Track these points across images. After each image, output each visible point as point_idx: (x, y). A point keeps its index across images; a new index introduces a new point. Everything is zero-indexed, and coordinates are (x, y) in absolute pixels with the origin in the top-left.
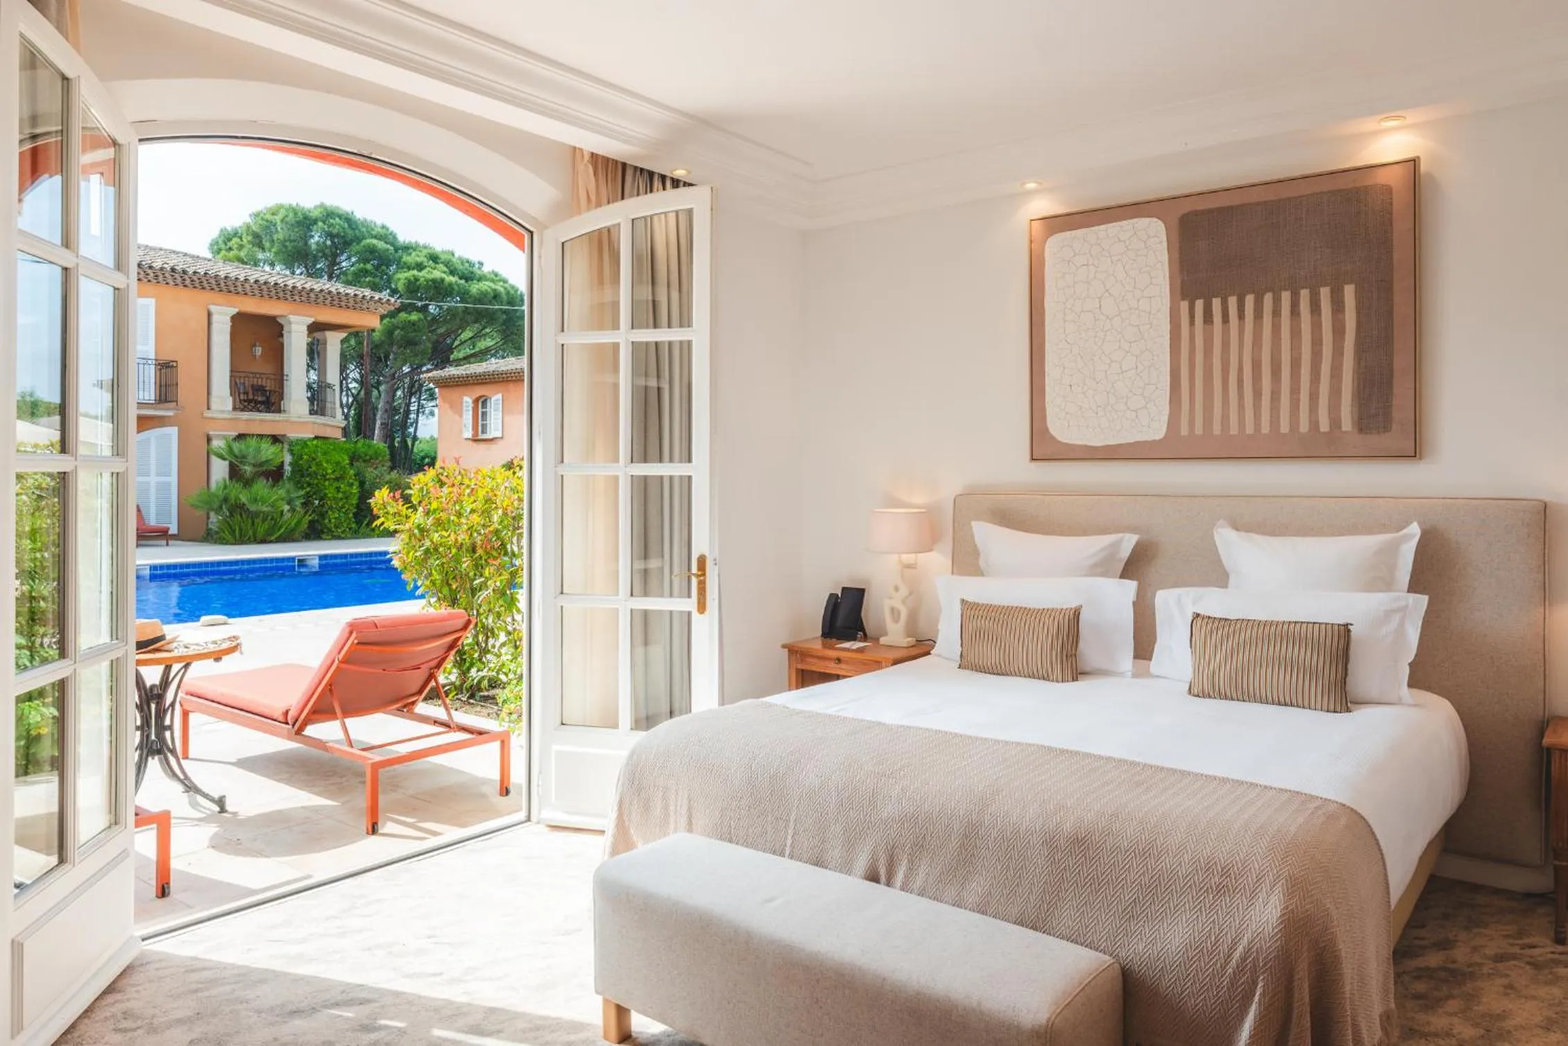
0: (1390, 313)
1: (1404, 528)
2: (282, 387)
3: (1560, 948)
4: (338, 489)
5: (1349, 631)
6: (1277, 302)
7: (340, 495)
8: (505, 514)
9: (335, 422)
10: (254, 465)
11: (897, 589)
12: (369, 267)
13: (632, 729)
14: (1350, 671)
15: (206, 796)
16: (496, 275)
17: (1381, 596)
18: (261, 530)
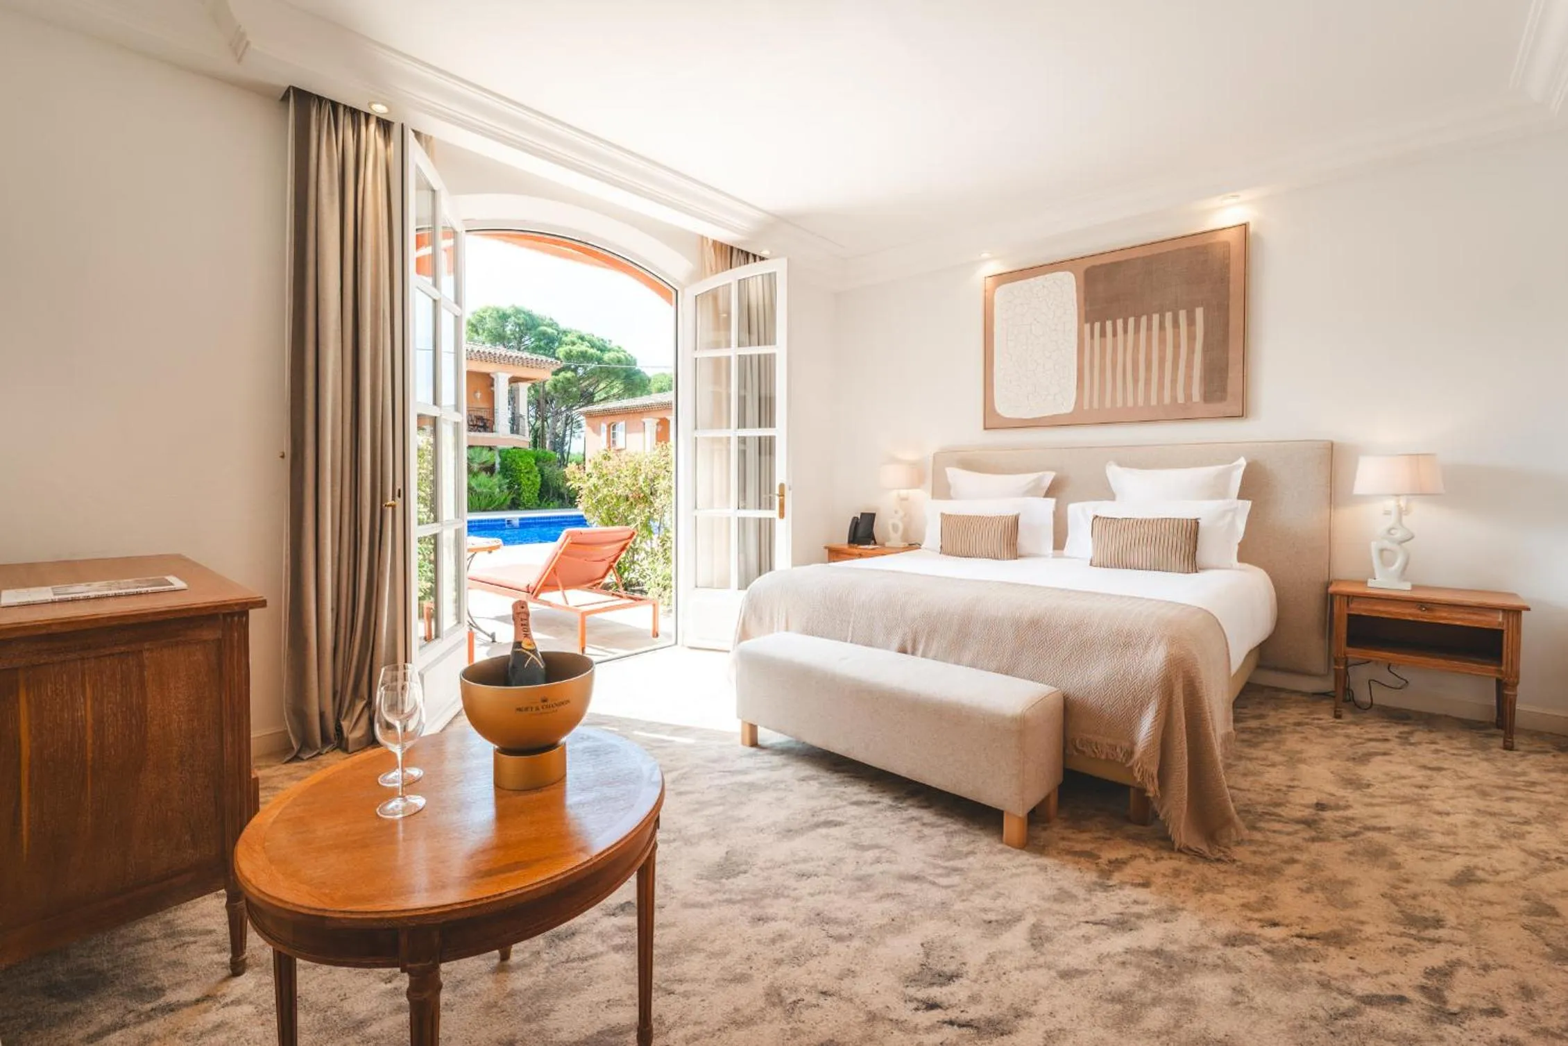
0: (1227, 324)
1: (1233, 462)
2: (494, 417)
3: (1338, 721)
4: (528, 479)
5: (1198, 523)
6: (1150, 320)
7: (530, 483)
8: (646, 477)
9: (525, 440)
10: (479, 464)
11: (896, 512)
12: (542, 344)
13: (739, 589)
14: (1198, 548)
15: (485, 633)
16: (620, 348)
17: (1221, 502)
18: (484, 503)
